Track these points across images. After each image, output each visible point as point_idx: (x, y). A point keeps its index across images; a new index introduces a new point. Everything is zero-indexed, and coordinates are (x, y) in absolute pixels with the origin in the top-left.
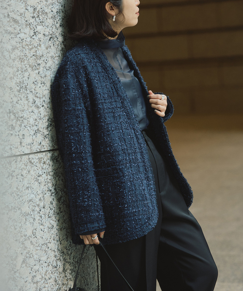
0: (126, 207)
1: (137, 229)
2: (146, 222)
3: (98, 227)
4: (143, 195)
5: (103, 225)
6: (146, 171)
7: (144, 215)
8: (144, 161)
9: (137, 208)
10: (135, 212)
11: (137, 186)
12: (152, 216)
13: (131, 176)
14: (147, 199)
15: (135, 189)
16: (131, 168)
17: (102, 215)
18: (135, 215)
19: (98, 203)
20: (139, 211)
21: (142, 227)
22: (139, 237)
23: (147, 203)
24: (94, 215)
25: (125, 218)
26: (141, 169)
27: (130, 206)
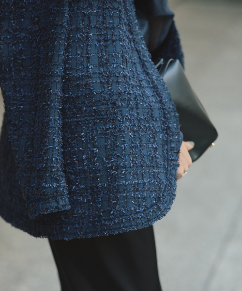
0: (123, 175)
1: (137, 213)
2: (154, 204)
3: (57, 208)
4: (152, 157)
5: (65, 205)
6: (165, 118)
7: (151, 191)
8: (161, 101)
9: (141, 177)
10: (138, 184)
11: (144, 141)
12: (163, 195)
13: (136, 122)
14: (157, 166)
15: (140, 146)
16: (138, 108)
17: (64, 187)
18: (137, 190)
19: (59, 165)
20: (144, 183)
21: (147, 212)
22: (140, 227)
23: (158, 173)
24: (50, 187)
25: (120, 193)
26: (157, 114)
27: (130, 173)
